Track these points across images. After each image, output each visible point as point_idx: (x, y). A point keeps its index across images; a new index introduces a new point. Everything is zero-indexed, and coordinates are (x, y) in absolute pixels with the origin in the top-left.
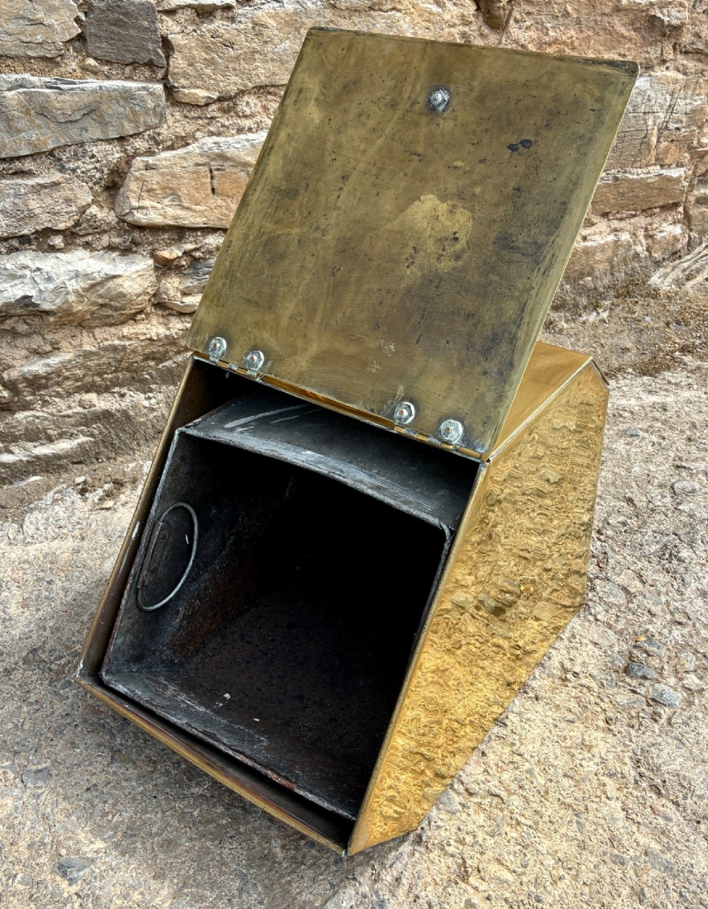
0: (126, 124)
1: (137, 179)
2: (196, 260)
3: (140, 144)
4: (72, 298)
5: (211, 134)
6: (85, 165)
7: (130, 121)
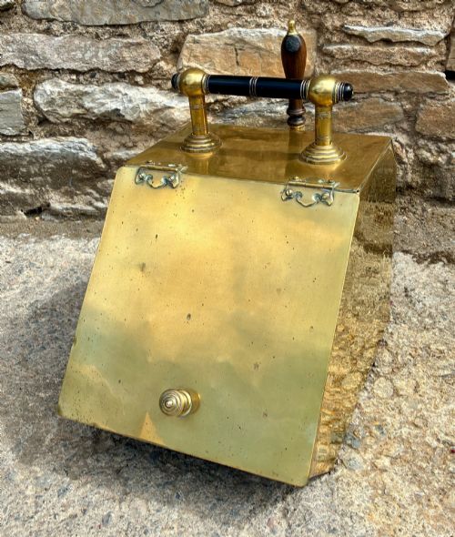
0: (182, 12)
1: (187, 48)
2: (225, 107)
3: (191, 26)
4: (143, 115)
5: (238, 26)
6: (157, 35)
7: (185, 11)
